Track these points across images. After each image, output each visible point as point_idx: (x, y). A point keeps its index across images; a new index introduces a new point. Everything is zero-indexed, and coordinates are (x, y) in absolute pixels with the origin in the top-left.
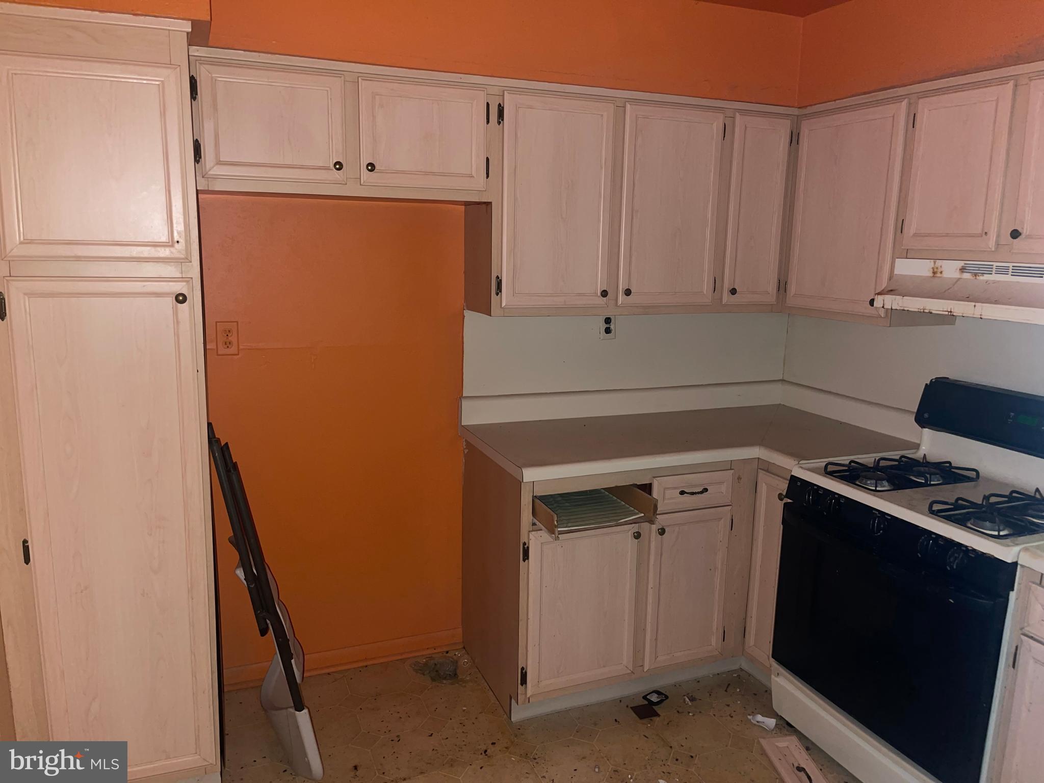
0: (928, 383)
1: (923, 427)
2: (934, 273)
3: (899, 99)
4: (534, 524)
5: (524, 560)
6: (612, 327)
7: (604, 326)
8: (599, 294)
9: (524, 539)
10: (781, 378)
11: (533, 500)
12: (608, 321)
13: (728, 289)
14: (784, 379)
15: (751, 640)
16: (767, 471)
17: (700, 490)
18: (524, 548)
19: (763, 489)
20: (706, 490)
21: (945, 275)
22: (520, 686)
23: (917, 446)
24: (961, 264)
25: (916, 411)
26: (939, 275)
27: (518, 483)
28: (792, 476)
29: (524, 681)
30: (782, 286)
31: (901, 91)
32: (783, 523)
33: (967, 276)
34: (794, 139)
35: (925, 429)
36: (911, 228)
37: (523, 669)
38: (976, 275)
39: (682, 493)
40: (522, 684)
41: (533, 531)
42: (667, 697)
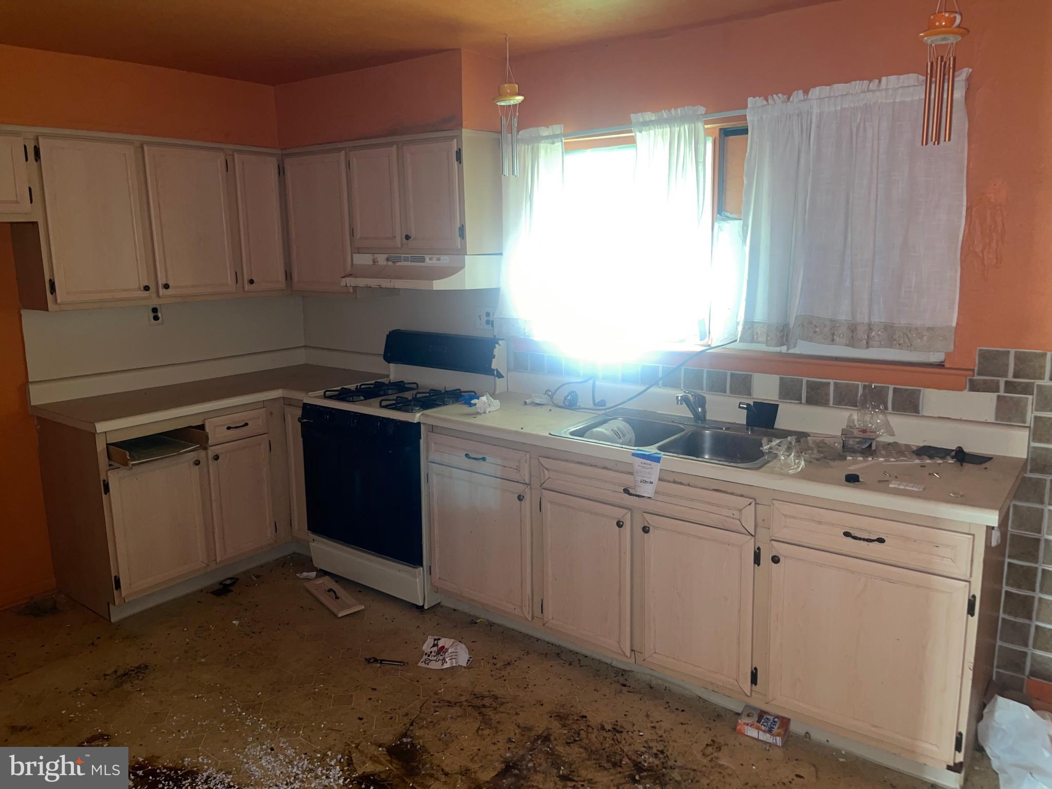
0: (388, 333)
1: (389, 363)
2: (374, 262)
3: (339, 150)
4: (110, 465)
5: (106, 493)
6: (160, 315)
7: (152, 315)
8: (142, 289)
9: (102, 477)
10: (304, 345)
11: (107, 447)
12: (155, 310)
13: (248, 280)
14: (307, 345)
15: (296, 526)
16: (290, 405)
17: (243, 424)
18: (104, 484)
19: (289, 418)
20: (246, 424)
21: (379, 263)
22: (115, 591)
23: (388, 376)
24: (386, 256)
25: (383, 353)
26: (376, 263)
27: (93, 435)
28: (304, 404)
29: (118, 586)
30: (288, 276)
31: (340, 145)
32: (302, 437)
33: (390, 263)
34: (281, 171)
35: (391, 364)
36: (358, 234)
37: (115, 577)
38: (394, 262)
39: (229, 428)
40: (116, 589)
41: (110, 470)
42: (238, 579)
